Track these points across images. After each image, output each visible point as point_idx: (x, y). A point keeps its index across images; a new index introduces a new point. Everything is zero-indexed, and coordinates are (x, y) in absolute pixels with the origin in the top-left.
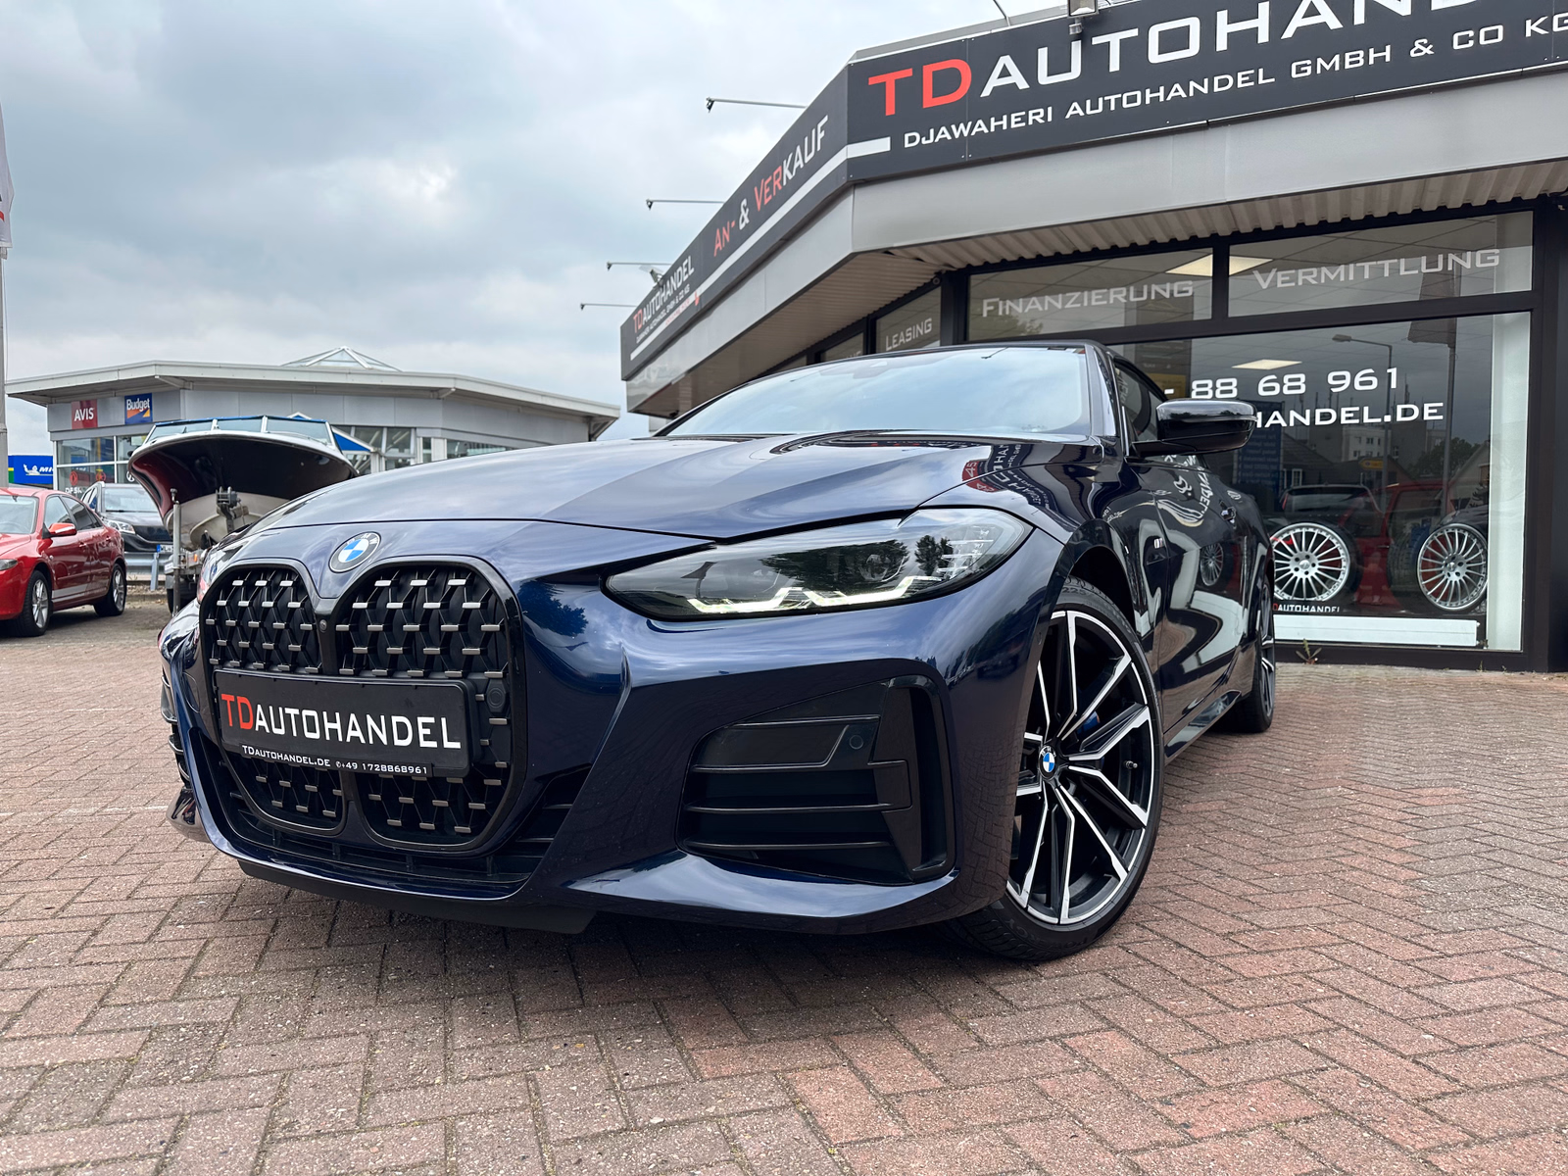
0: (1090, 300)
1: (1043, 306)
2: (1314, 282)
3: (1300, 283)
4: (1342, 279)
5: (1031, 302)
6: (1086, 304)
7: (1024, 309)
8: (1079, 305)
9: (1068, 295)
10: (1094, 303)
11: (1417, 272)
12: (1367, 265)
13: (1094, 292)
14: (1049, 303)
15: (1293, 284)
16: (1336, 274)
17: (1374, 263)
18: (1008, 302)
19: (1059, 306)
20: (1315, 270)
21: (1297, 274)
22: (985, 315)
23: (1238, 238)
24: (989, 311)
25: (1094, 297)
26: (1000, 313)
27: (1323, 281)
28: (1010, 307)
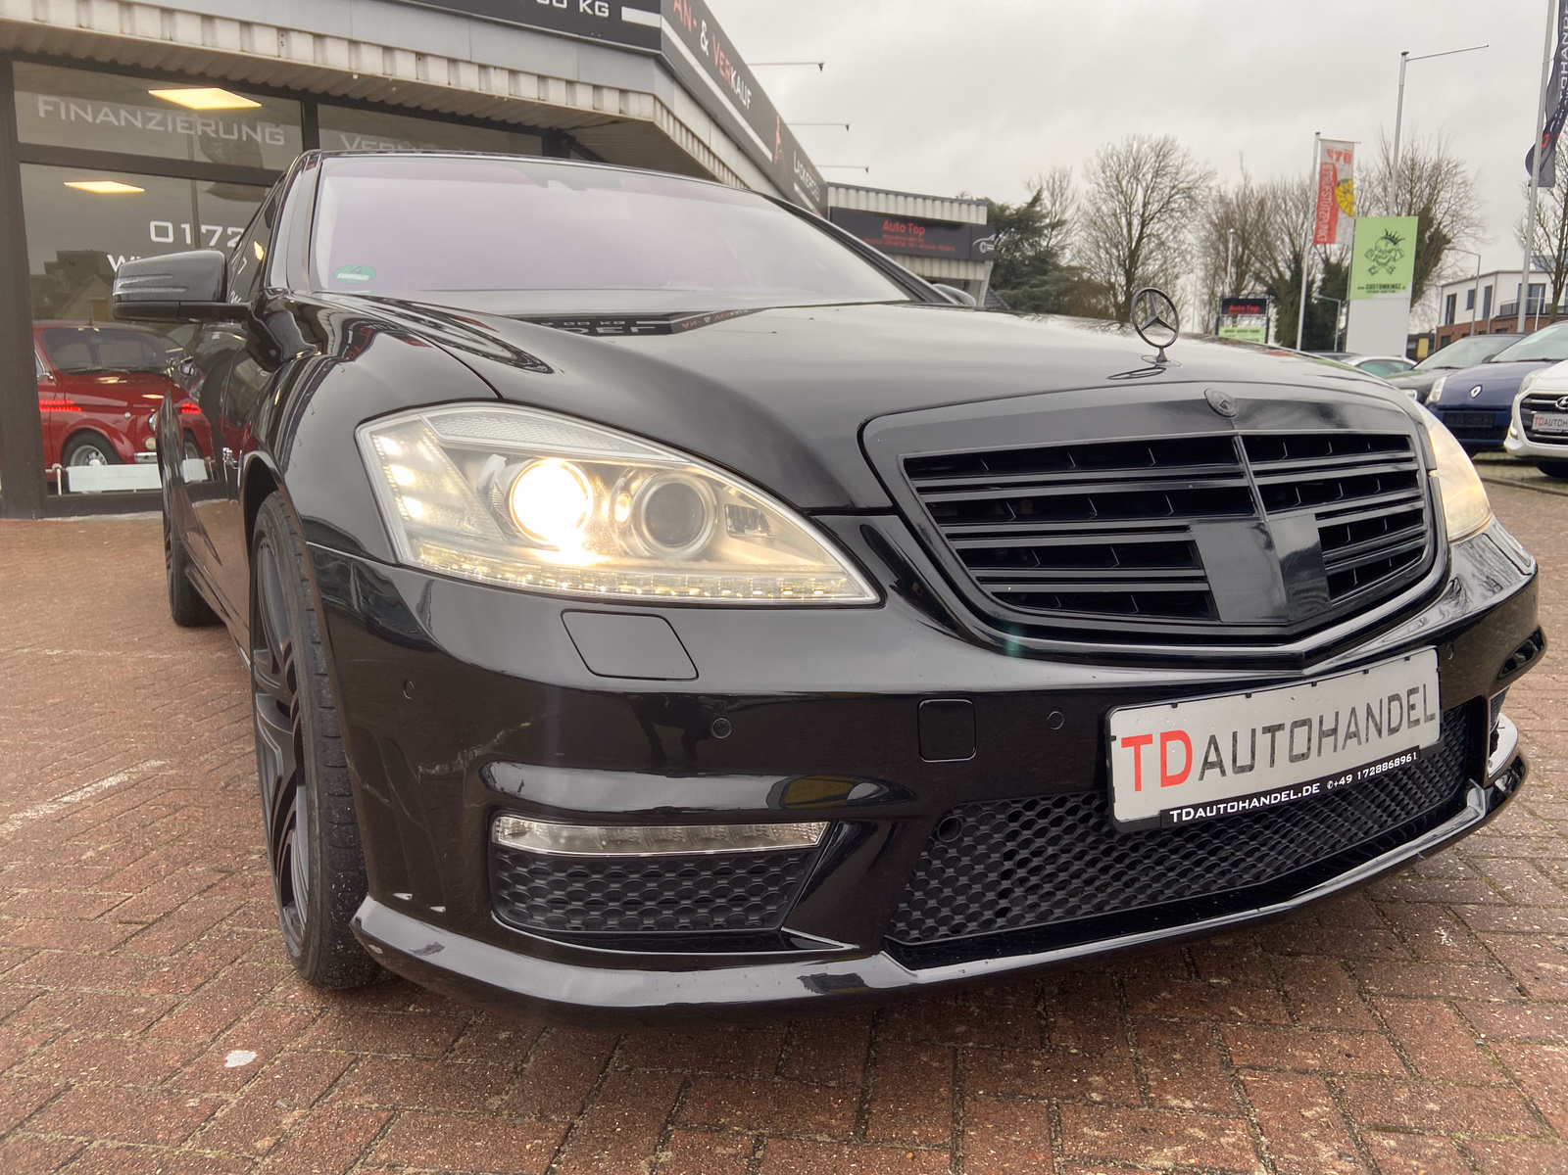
0: (174, 127)
1: (119, 120)
5: (103, 113)
6: (170, 128)
7: (95, 118)
8: (162, 129)
9: (149, 114)
10: (179, 130)
14: (126, 119)
18: (73, 108)
19: (139, 124)
22: (42, 114)
24: (46, 111)
25: (179, 125)
26: (63, 117)
28: (76, 113)
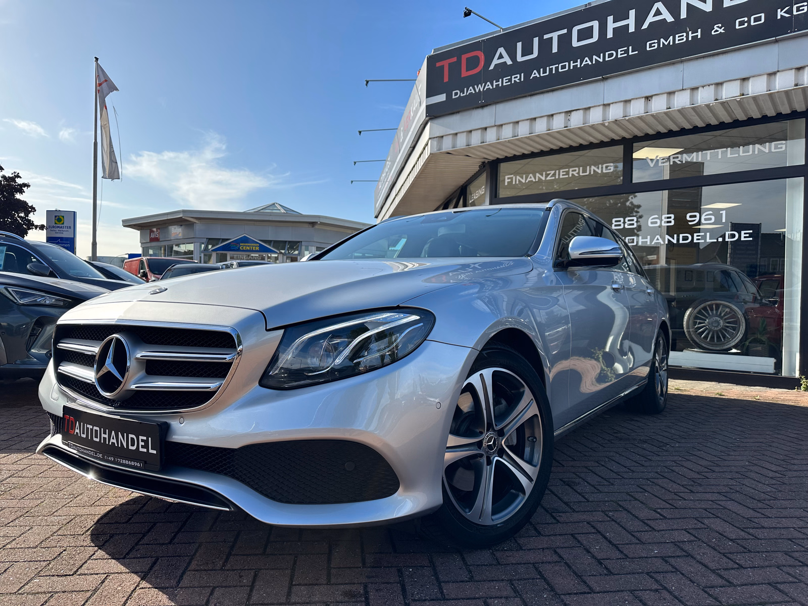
0: (559, 175)
1: (535, 179)
4: (695, 160)
6: (557, 177)
7: (526, 180)
8: (553, 178)
9: (548, 172)
10: (561, 177)
11: (737, 155)
12: (709, 152)
13: (561, 171)
14: (538, 177)
16: (691, 158)
17: (713, 151)
18: (518, 177)
19: (543, 178)
20: (679, 156)
21: (669, 158)
22: (506, 184)
23: (637, 139)
24: (508, 182)
26: (514, 183)
27: (684, 162)
28: (519, 180)
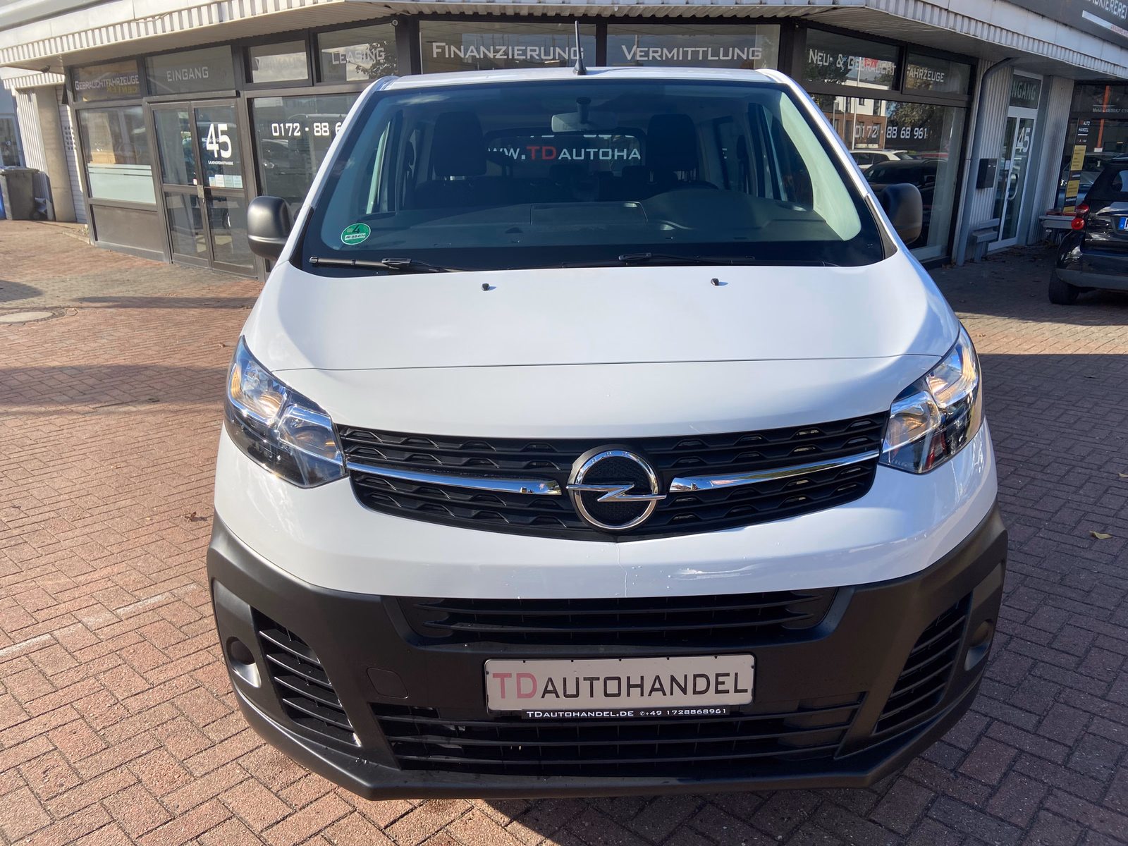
1: (479, 55)
2: (659, 59)
3: (651, 58)
4: (675, 59)
5: (470, 50)
7: (465, 55)
8: (506, 57)
11: (717, 58)
12: (690, 50)
13: (516, 48)
14: (484, 52)
15: (646, 59)
16: (672, 54)
17: (694, 49)
18: (453, 48)
19: (491, 56)
20: (659, 50)
21: (649, 50)
22: (435, 55)
23: (613, 19)
24: (438, 53)
26: (447, 56)
27: (664, 59)
28: (454, 52)
